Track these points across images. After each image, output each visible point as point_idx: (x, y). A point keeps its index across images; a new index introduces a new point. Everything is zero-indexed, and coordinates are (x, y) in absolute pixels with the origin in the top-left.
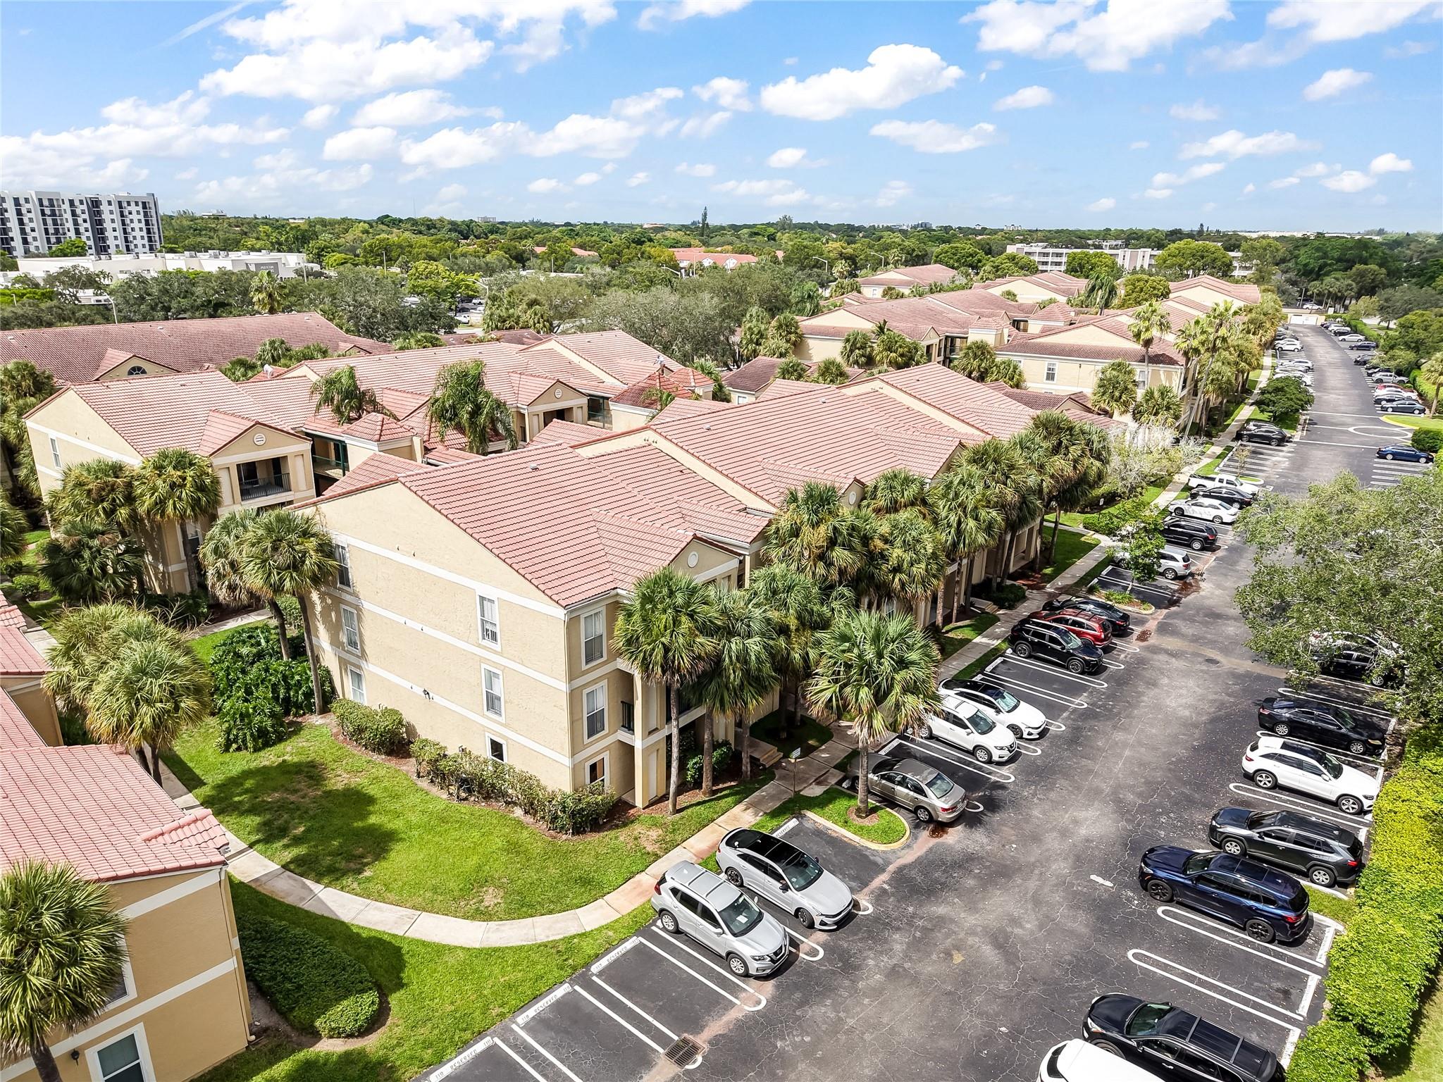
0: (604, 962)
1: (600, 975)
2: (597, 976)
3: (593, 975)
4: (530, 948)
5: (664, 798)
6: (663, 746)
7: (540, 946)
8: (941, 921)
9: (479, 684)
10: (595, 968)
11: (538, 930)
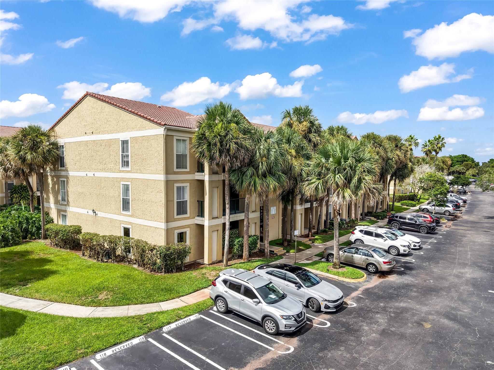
0: (173, 326)
1: (169, 333)
2: (166, 333)
3: (164, 332)
4: (122, 318)
5: (221, 261)
6: (221, 228)
7: (129, 317)
8: (405, 310)
9: (119, 195)
10: (166, 329)
11: (130, 311)
